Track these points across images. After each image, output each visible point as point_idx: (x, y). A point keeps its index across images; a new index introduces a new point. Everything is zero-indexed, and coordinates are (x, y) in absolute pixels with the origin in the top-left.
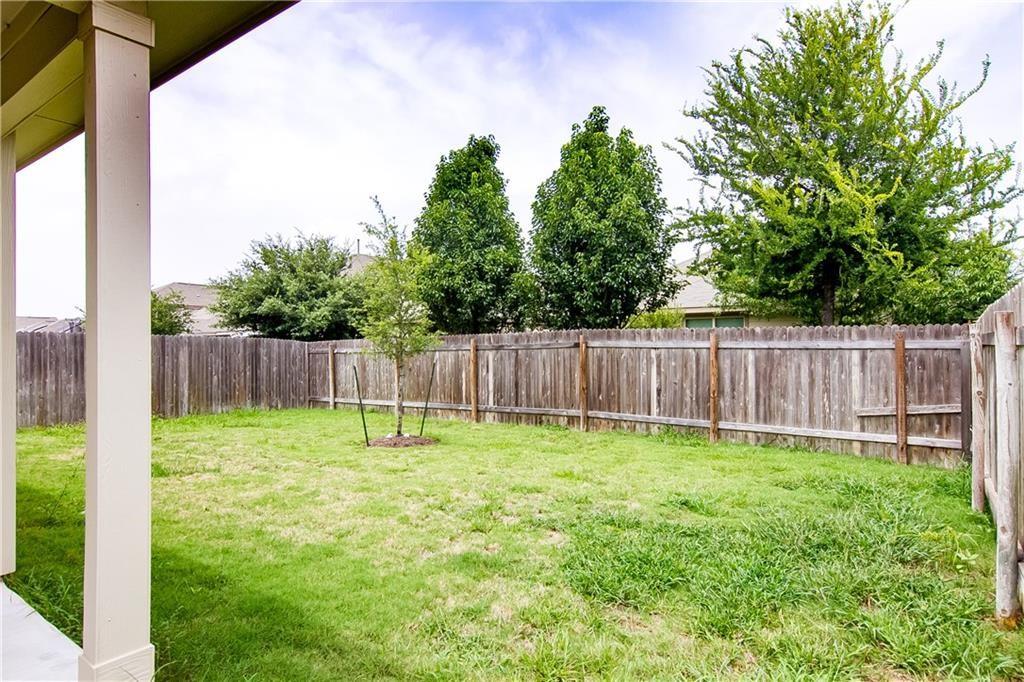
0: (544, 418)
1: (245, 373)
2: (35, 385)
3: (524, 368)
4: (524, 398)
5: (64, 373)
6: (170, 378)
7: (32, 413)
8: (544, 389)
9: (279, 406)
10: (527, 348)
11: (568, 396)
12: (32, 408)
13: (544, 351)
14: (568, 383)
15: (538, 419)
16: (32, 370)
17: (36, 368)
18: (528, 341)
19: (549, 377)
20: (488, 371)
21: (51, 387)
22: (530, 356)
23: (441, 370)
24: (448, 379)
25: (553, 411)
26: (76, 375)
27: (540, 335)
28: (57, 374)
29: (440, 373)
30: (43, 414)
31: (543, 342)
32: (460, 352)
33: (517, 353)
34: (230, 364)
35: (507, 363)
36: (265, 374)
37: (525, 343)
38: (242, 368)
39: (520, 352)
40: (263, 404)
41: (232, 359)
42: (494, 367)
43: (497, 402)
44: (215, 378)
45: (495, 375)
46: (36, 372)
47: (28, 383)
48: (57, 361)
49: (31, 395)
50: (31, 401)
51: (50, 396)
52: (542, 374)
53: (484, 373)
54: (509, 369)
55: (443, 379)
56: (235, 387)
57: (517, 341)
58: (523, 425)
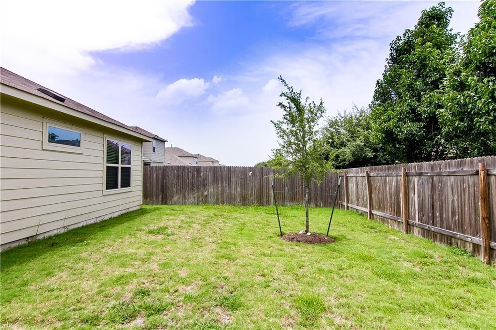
0: (453, 240)
1: (302, 186)
2: (215, 188)
3: (437, 193)
4: (438, 219)
5: (224, 184)
6: (265, 187)
7: (214, 199)
8: (453, 214)
9: (322, 206)
10: (439, 175)
11: (473, 223)
12: (214, 196)
13: (452, 178)
14: (472, 210)
15: (449, 240)
16: (214, 181)
17: (215, 180)
18: (440, 169)
19: (456, 202)
20: (414, 194)
21: (220, 189)
22: (441, 182)
23: (390, 190)
24: (393, 197)
25: (459, 235)
26: (228, 184)
27: (449, 163)
28: (222, 183)
29: (389, 193)
30: (217, 199)
31: (452, 170)
32: (399, 177)
33: (433, 179)
34: (294, 181)
35: (426, 187)
36: (313, 187)
37: (438, 171)
38: (300, 183)
39: (435, 178)
40: (312, 204)
41: (295, 179)
42: (418, 190)
43: (420, 219)
44: (286, 188)
45: (419, 197)
46: (215, 182)
47: (213, 187)
48: (222, 178)
49: (214, 192)
50: (214, 194)
51: (220, 192)
52: (452, 199)
53: (413, 195)
54: (428, 193)
55: (391, 197)
56: (296, 193)
57: (432, 168)
58: (438, 243)
